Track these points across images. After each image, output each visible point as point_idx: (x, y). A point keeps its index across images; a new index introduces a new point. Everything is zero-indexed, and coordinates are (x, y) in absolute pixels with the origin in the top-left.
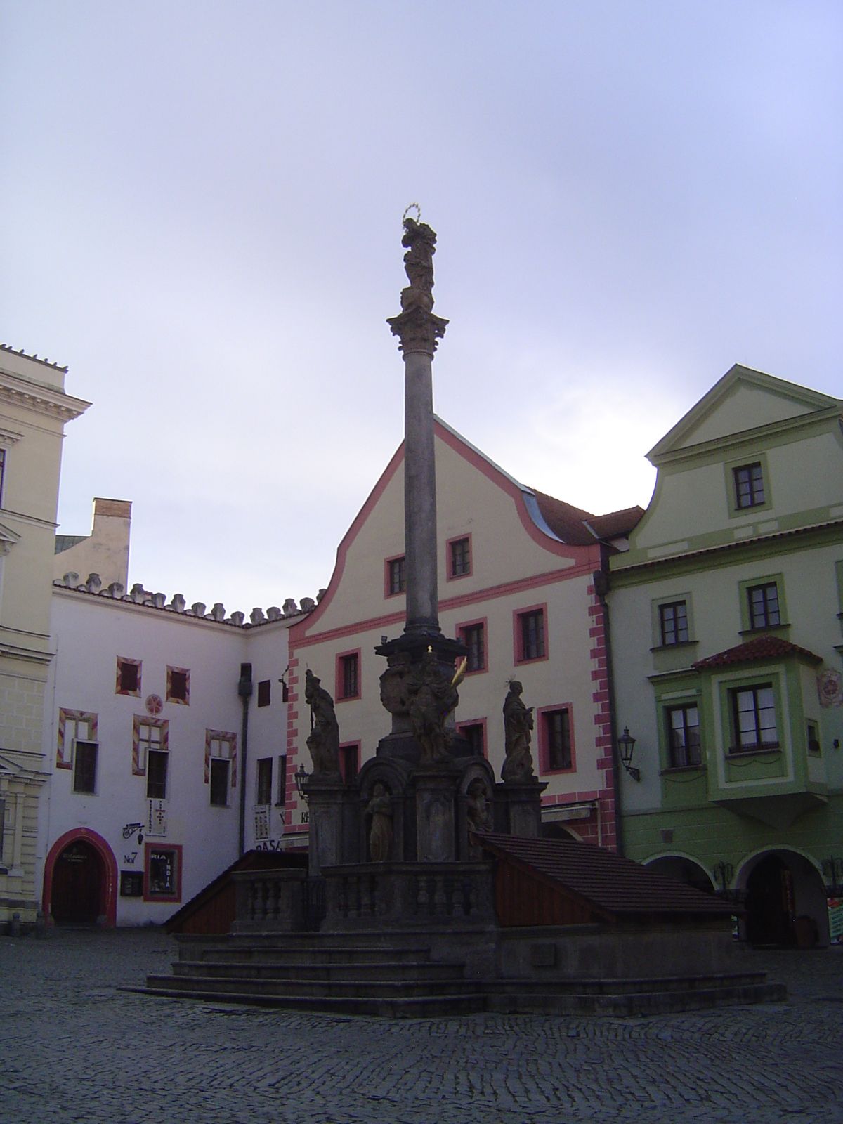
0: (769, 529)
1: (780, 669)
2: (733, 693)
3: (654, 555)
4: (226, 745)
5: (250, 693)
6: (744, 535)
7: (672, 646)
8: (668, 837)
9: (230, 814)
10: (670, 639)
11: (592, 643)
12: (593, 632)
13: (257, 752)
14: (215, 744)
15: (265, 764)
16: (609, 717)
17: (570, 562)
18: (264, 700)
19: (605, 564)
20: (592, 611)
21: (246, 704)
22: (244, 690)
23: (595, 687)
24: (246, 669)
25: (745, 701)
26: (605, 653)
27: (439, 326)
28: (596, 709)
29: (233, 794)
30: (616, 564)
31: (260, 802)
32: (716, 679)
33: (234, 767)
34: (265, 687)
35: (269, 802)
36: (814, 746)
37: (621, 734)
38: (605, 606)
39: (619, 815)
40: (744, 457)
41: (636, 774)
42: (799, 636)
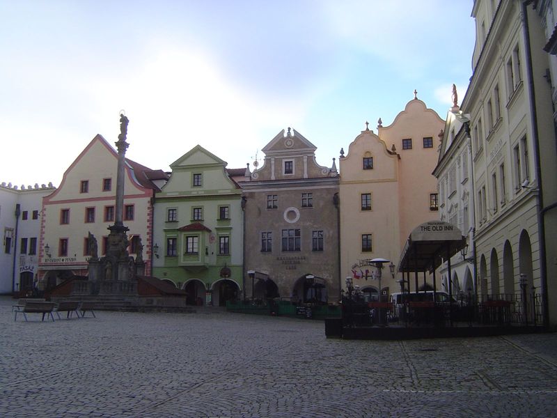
0: (202, 193)
1: (200, 233)
2: (187, 237)
3: (169, 195)
4: (10, 233)
5: (19, 214)
6: (194, 194)
7: (171, 222)
8: (165, 274)
9: (11, 256)
10: (171, 219)
11: (148, 218)
12: (148, 214)
13: (21, 236)
14: (7, 232)
15: (24, 240)
16: (151, 239)
17: (143, 193)
18: (25, 217)
19: (154, 195)
20: (149, 208)
21: (17, 218)
22: (17, 214)
23: (148, 230)
24: (18, 206)
25: (190, 240)
26: (152, 221)
27: (127, 145)
28: (148, 237)
29: (12, 249)
30: (157, 195)
31: (22, 253)
32: (183, 233)
33: (13, 240)
34: (25, 214)
35: (25, 253)
36: (207, 253)
37: (154, 245)
38: (153, 208)
39: (152, 267)
40: (197, 171)
41: (158, 256)
42: (206, 224)
